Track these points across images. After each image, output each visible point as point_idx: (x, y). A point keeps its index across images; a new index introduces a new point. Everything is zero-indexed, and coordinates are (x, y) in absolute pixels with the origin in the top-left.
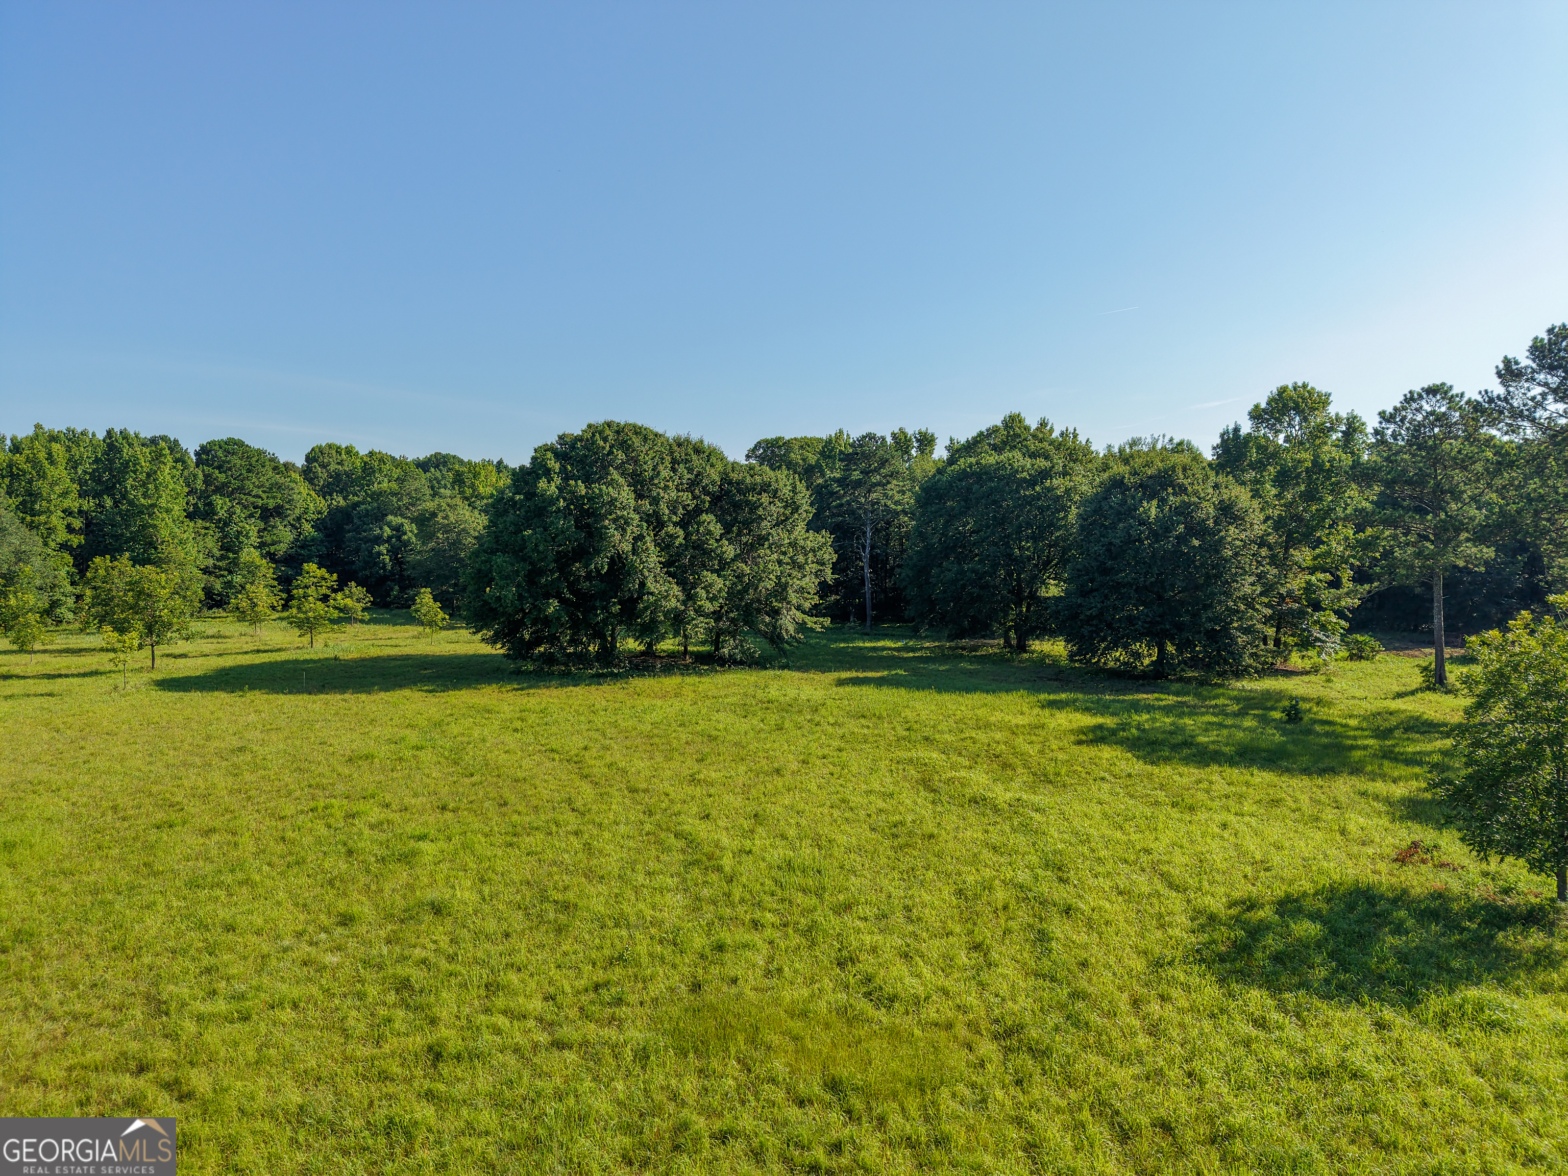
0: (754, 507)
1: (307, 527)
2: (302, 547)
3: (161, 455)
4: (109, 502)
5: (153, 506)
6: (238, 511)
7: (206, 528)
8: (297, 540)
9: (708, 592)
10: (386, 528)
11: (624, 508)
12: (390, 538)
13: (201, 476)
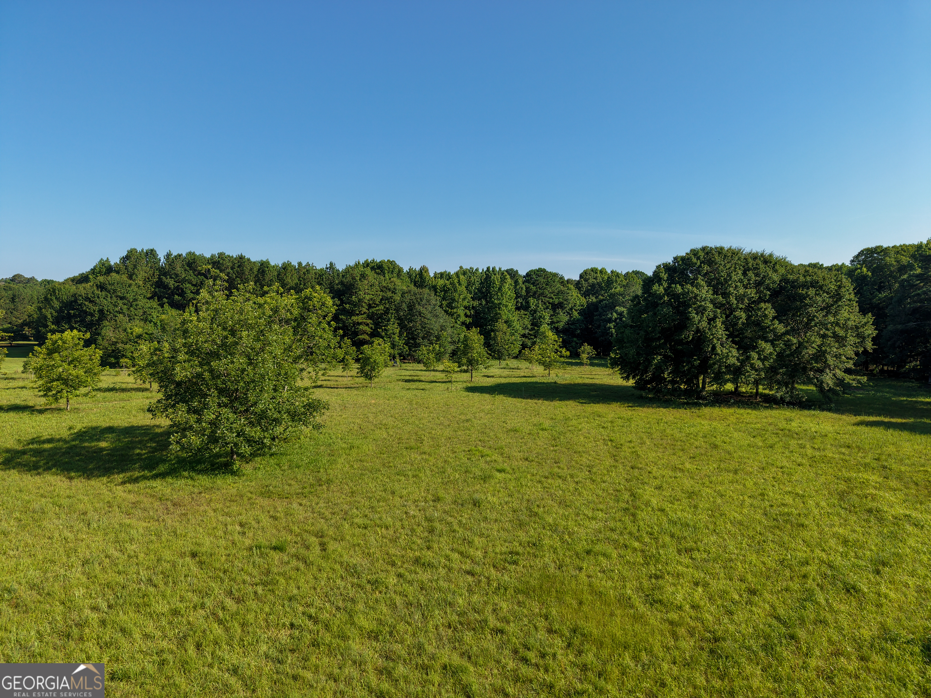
0: (803, 298)
1: (575, 314)
2: (571, 324)
3: (505, 279)
4: (484, 302)
5: (500, 304)
6: (540, 305)
7: (526, 315)
8: (569, 320)
9: (759, 355)
10: (615, 314)
11: (704, 300)
12: (616, 319)
13: (524, 289)
